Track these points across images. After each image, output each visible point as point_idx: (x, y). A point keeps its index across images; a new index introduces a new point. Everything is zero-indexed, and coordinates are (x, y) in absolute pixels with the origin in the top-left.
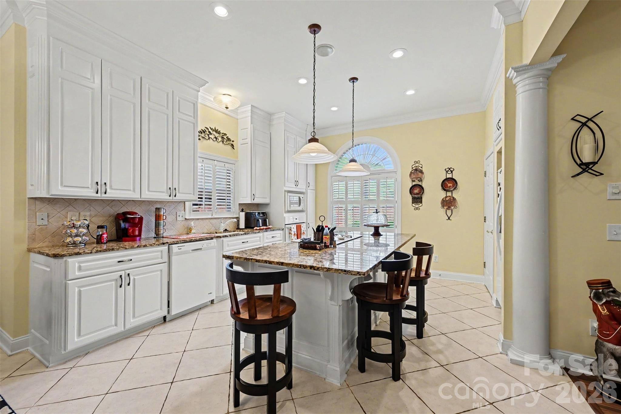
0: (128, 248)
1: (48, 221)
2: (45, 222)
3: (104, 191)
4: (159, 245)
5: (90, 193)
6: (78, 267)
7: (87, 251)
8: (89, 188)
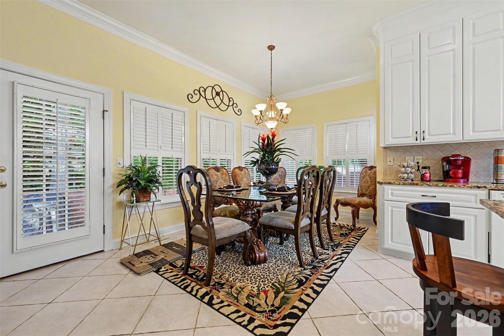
0: (432, 186)
1: (393, 163)
2: (392, 164)
3: (422, 138)
4: (471, 188)
5: (411, 141)
6: (391, 193)
7: (396, 183)
8: (410, 137)
